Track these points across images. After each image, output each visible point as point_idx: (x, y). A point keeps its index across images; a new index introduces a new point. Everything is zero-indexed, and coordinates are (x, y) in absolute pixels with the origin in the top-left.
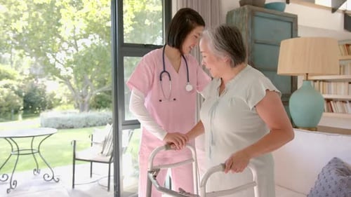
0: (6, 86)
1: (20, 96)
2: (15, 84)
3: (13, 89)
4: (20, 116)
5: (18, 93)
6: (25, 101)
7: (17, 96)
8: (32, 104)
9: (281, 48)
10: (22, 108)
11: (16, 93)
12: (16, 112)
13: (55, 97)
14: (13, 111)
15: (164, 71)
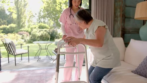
0: (45, 31)
1: (49, 34)
2: (48, 30)
3: (47, 32)
4: (49, 41)
5: (49, 33)
6: (51, 36)
7: (48, 34)
8: (53, 37)
9: (136, 8)
10: (50, 38)
11: (48, 33)
12: (48, 40)
13: (60, 35)
14: (47, 39)
15: (71, 14)
